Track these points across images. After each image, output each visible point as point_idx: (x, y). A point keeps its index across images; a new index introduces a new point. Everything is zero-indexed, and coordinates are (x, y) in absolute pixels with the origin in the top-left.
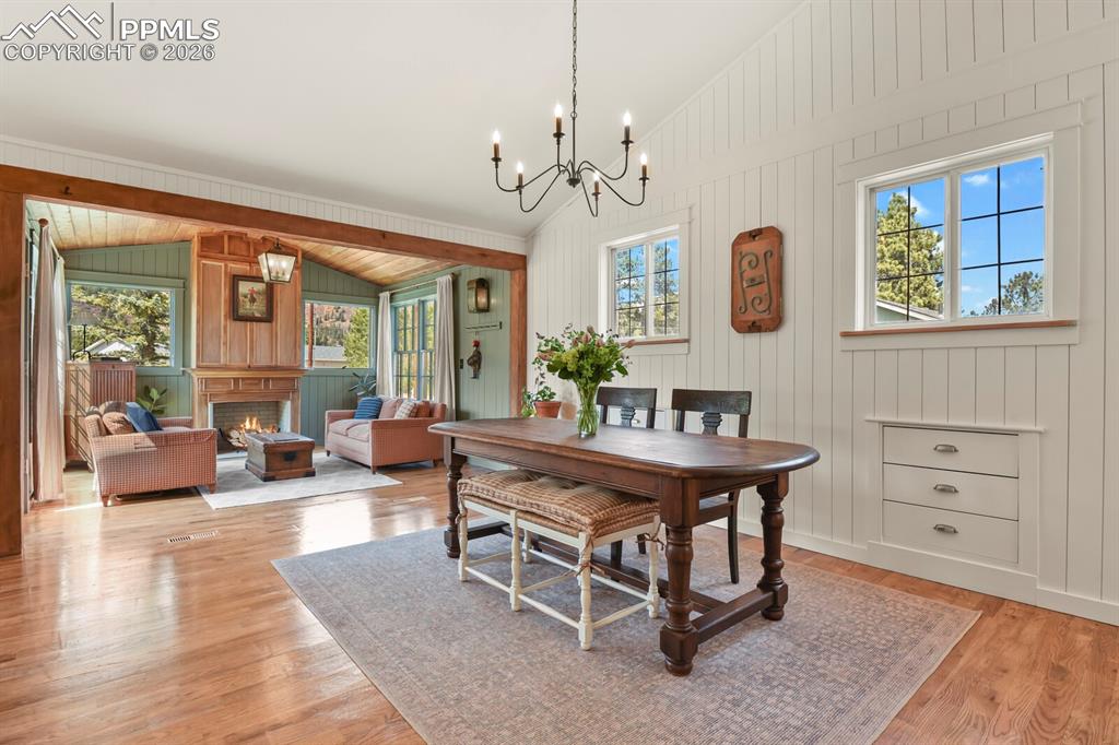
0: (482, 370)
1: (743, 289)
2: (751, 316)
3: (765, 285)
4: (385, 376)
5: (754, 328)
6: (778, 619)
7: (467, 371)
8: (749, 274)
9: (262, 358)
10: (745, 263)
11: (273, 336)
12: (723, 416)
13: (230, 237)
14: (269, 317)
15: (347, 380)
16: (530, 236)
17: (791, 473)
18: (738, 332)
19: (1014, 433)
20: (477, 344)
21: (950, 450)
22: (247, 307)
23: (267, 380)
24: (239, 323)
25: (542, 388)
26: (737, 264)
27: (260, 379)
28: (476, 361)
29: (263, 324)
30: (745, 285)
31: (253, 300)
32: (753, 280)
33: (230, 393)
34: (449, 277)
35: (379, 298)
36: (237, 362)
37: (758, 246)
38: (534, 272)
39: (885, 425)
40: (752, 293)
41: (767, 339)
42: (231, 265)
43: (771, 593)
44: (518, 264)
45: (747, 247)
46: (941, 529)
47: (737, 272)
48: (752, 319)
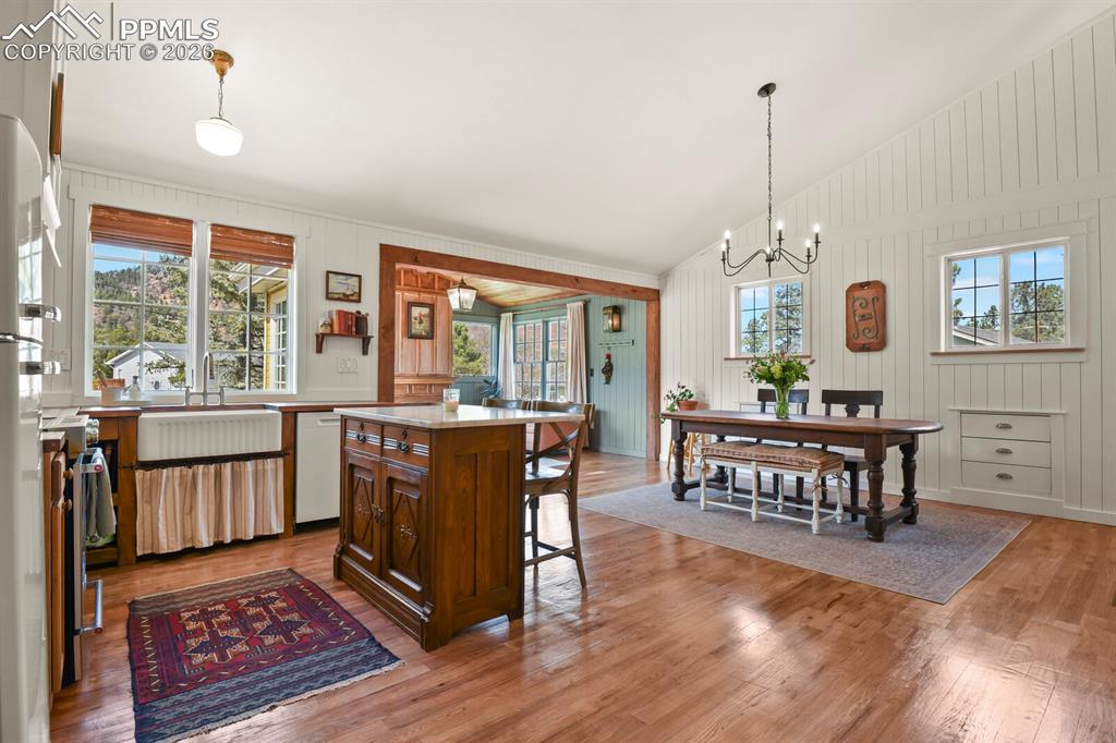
0: (613, 377)
1: (856, 323)
2: (862, 341)
3: (873, 320)
4: (508, 382)
5: (865, 348)
6: (914, 523)
7: (598, 377)
8: (860, 312)
9: (426, 369)
10: (857, 304)
11: (434, 351)
12: (861, 406)
13: (405, 272)
14: (430, 336)
15: (477, 386)
16: (665, 275)
17: (920, 435)
18: (852, 351)
19: (1047, 415)
20: (609, 357)
21: (1006, 427)
22: (417, 328)
23: (431, 385)
24: (412, 340)
25: (683, 390)
26: (850, 305)
27: (425, 385)
28: (608, 370)
29: (427, 341)
30: (857, 319)
31: (421, 322)
32: (863, 316)
33: (407, 396)
34: (581, 304)
35: (499, 318)
36: (410, 372)
37: (868, 294)
38: (668, 304)
39: (962, 412)
40: (862, 325)
41: (874, 357)
42: (406, 294)
43: (910, 508)
44: (653, 297)
45: (858, 294)
46: (1001, 476)
47: (851, 310)
48: (863, 342)
